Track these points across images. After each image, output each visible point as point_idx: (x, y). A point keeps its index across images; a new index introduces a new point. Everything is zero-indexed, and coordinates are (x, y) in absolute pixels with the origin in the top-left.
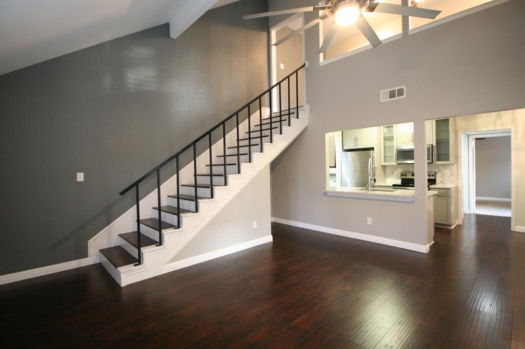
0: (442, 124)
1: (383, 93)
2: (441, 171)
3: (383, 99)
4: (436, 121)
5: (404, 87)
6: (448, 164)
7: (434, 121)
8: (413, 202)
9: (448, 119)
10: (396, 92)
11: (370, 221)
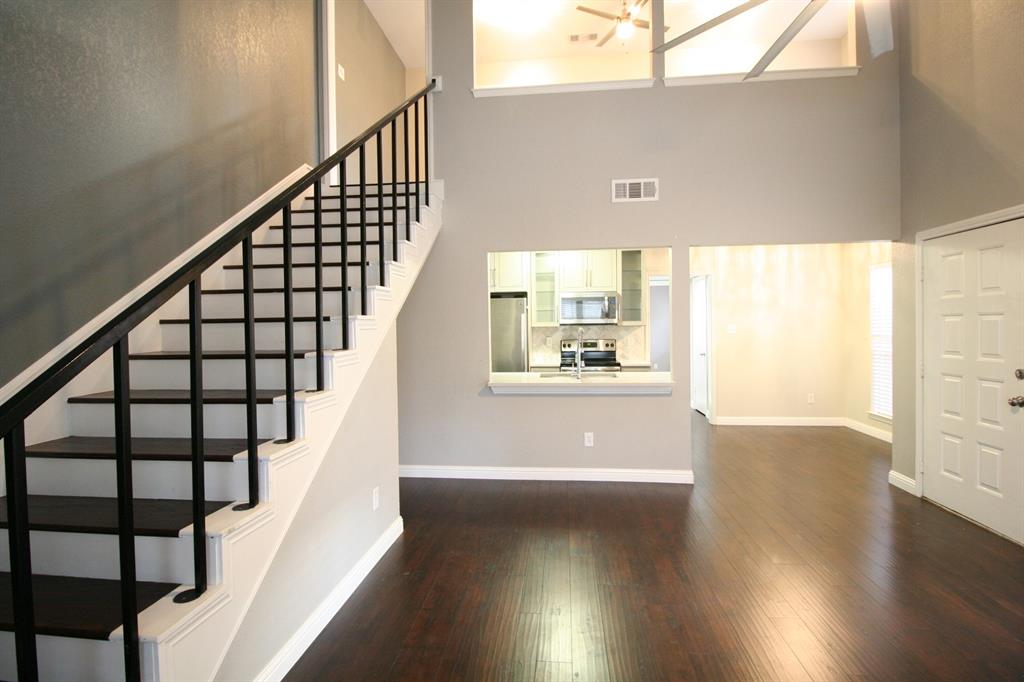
0: (631, 258)
1: (617, 185)
2: (622, 338)
3: (617, 196)
4: (623, 252)
5: (656, 181)
6: (632, 326)
7: (620, 252)
8: (669, 395)
9: (639, 252)
10: (642, 187)
11: (589, 439)
